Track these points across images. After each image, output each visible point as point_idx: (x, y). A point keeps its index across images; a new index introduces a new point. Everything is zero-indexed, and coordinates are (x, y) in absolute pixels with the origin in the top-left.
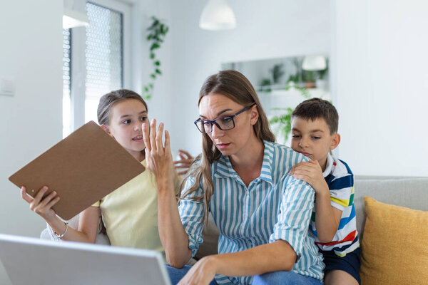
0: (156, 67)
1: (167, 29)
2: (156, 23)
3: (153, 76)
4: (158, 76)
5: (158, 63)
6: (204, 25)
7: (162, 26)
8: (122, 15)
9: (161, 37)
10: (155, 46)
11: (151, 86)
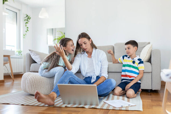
0: (27, 29)
1: (30, 18)
2: (27, 16)
3: (26, 31)
4: (27, 31)
5: (28, 28)
6: (40, 17)
7: (29, 17)
8: (17, 13)
9: (29, 20)
10: (27, 23)
11: (26, 34)
